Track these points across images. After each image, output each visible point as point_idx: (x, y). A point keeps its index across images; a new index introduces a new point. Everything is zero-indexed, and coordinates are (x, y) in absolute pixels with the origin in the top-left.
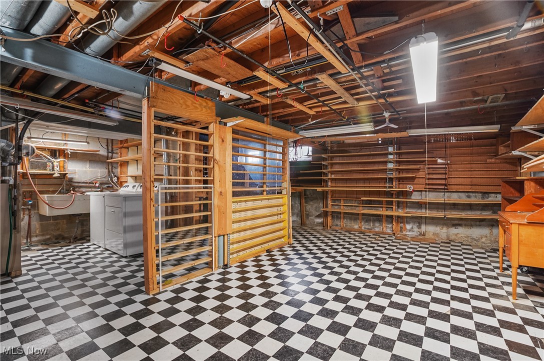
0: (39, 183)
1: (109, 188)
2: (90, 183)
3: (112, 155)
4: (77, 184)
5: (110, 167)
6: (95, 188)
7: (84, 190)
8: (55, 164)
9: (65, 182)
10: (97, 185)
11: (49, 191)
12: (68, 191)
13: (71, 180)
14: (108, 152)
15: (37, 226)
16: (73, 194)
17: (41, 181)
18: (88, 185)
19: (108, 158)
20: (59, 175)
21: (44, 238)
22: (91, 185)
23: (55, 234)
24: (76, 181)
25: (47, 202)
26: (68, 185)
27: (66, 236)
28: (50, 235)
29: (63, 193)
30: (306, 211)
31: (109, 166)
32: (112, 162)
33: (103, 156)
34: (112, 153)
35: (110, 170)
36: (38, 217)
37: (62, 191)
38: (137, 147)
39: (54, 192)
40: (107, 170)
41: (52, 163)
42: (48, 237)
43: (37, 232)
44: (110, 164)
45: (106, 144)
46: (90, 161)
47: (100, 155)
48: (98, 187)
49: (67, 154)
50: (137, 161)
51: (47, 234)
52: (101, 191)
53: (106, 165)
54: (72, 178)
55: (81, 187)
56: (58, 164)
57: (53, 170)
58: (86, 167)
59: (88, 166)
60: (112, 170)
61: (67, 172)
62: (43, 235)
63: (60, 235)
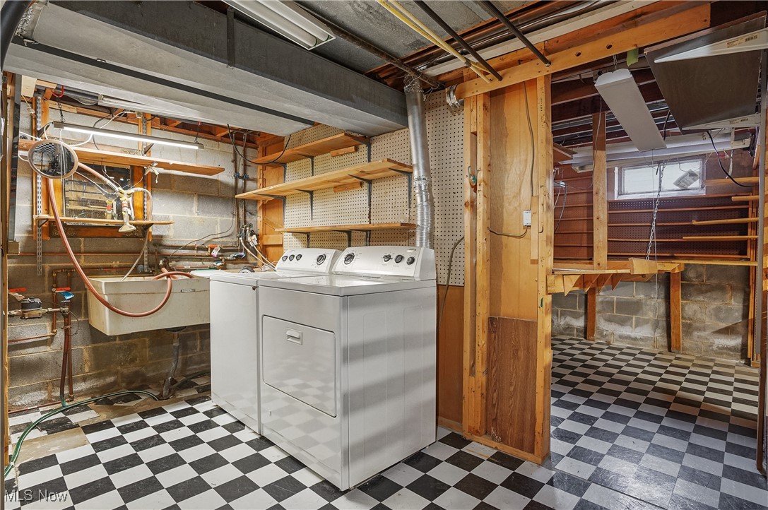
0: (88, 249)
1: (239, 261)
2: (199, 249)
3: (245, 184)
4: (171, 252)
5: (241, 213)
6: (210, 260)
7: (186, 264)
8: (125, 199)
9: (145, 247)
10: (215, 253)
11: (111, 267)
12: (154, 270)
13: (158, 241)
14: (237, 177)
15: (86, 354)
16: (168, 276)
17: (94, 244)
18: (195, 252)
19: (236, 189)
20: (134, 228)
21: (100, 383)
22: (202, 254)
23: (125, 371)
24: (169, 243)
25: (106, 298)
26: (153, 253)
27: (150, 374)
28: (116, 373)
29: (143, 274)
30: (683, 318)
31: (238, 209)
32: (243, 200)
33: (226, 185)
34: (245, 178)
35: (241, 217)
36: (87, 334)
37: (140, 267)
38: (312, 158)
39: (121, 271)
40: (235, 219)
41: (118, 200)
42: (111, 379)
43: (87, 370)
44: (241, 205)
45: (232, 157)
46: (199, 195)
47: (221, 183)
48: (217, 259)
49: (150, 177)
50: (311, 193)
51: (109, 374)
52: (224, 268)
53: (232, 208)
54: (162, 236)
55: (181, 258)
56: (130, 199)
57: (121, 216)
58: (191, 212)
59: (195, 208)
60: (245, 217)
61: (150, 221)
62: (99, 376)
63: (137, 374)
